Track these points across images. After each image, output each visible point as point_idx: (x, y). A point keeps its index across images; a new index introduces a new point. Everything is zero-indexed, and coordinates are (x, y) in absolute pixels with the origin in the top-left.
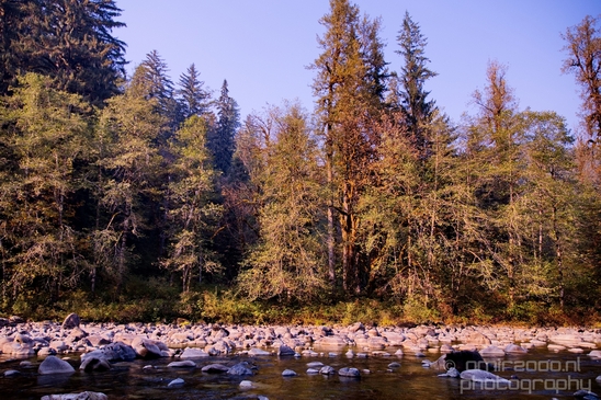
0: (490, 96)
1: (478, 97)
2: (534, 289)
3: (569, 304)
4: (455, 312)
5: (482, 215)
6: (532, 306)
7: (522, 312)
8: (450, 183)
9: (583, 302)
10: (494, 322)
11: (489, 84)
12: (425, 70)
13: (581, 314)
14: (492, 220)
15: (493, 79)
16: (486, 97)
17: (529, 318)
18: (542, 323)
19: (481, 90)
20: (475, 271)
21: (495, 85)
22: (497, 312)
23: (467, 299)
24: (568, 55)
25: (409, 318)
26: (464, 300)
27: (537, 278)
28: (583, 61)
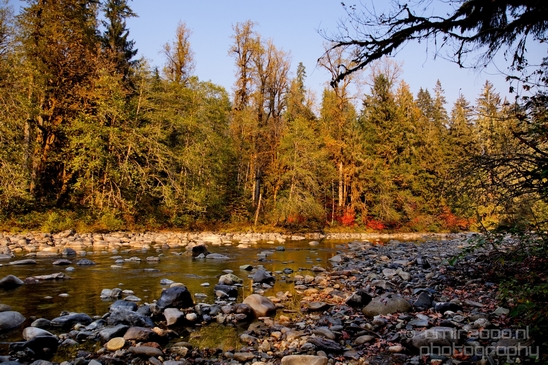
0: (175, 51)
1: (168, 49)
2: (191, 207)
3: (208, 217)
4: (136, 222)
5: (170, 153)
6: (187, 218)
7: (180, 222)
9: (217, 216)
10: (161, 229)
11: (177, 40)
12: (127, 7)
13: (214, 224)
14: (176, 157)
15: (180, 38)
16: (173, 51)
17: (184, 226)
18: (191, 229)
19: (171, 45)
20: (159, 193)
21: (180, 44)
22: (165, 223)
23: (148, 211)
24: (233, 43)
25: (105, 227)
26: (142, 212)
27: (197, 198)
28: (241, 50)
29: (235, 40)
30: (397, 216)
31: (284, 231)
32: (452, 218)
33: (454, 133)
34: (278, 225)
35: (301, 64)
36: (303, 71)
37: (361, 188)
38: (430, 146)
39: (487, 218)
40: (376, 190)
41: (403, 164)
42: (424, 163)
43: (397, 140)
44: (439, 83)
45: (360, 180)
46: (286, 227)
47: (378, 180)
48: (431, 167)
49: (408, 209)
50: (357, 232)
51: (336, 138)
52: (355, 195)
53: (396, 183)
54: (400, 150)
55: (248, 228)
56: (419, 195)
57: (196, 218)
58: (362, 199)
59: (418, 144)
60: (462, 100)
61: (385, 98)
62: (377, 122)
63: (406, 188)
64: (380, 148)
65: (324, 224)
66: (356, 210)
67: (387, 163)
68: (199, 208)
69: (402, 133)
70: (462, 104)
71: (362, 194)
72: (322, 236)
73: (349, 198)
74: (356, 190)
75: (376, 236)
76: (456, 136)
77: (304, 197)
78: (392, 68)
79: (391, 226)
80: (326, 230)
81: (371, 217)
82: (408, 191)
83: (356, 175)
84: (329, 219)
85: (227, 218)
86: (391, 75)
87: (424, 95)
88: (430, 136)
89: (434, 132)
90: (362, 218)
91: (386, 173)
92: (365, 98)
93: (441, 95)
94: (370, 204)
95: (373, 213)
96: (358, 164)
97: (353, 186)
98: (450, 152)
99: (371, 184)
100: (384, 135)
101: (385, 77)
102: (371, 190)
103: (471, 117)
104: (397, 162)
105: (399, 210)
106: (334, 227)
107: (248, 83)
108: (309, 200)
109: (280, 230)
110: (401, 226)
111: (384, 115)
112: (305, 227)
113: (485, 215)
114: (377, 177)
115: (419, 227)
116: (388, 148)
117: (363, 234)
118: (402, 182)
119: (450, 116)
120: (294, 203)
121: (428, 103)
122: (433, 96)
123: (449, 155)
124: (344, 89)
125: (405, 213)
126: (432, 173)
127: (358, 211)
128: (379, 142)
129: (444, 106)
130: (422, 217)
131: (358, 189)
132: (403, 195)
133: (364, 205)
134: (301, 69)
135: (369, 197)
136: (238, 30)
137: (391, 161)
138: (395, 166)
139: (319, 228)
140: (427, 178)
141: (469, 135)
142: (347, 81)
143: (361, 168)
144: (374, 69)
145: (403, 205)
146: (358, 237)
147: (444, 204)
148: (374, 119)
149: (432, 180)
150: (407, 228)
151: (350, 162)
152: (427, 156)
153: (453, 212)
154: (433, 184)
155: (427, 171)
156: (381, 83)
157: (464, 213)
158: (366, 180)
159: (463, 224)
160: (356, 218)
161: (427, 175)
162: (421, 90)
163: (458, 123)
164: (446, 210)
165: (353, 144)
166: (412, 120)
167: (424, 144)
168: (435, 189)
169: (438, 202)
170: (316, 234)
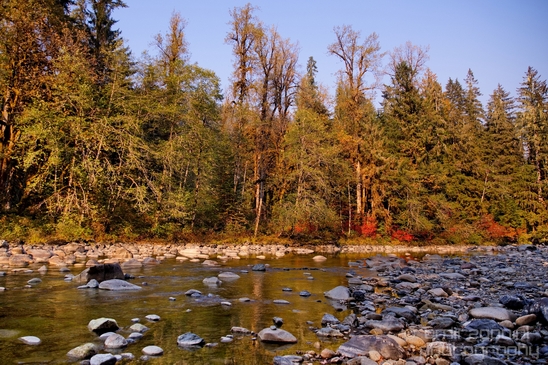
0: (169, 43)
1: (160, 41)
2: (175, 213)
3: (197, 226)
4: (107, 231)
5: (145, 147)
6: (171, 226)
7: (162, 231)
8: (122, 113)
9: (208, 224)
10: (139, 240)
11: (170, 32)
13: (204, 233)
14: (153, 152)
15: (175, 29)
16: (166, 43)
17: (167, 236)
18: (176, 240)
19: (163, 36)
20: (131, 195)
21: (175, 35)
22: (143, 231)
23: (120, 219)
24: (231, 29)
26: (117, 220)
27: (178, 204)
28: (240, 38)
29: (233, 27)
30: (429, 225)
31: (290, 242)
32: (498, 228)
33: (492, 129)
34: (284, 236)
35: (311, 58)
36: (314, 65)
37: (383, 192)
38: (464, 142)
39: (539, 228)
40: (401, 194)
41: (434, 164)
42: (458, 163)
43: (425, 135)
44: (470, 73)
45: (381, 182)
46: (292, 237)
47: (405, 182)
48: (467, 167)
49: (441, 216)
50: (380, 244)
51: (351, 133)
52: (376, 200)
53: (426, 185)
54: (429, 147)
55: (245, 239)
56: (454, 200)
57: (182, 227)
58: (385, 204)
59: (450, 141)
60: (501, 91)
61: (409, 88)
62: (400, 116)
63: (438, 192)
64: (404, 145)
65: (339, 235)
66: (378, 218)
67: (414, 162)
68: (182, 215)
69: (430, 128)
70: (500, 95)
71: (385, 199)
72: (337, 249)
73: (369, 204)
74: (377, 194)
75: (403, 249)
76: (495, 132)
77: (312, 201)
78: (415, 54)
79: (422, 237)
80: (342, 241)
81: (396, 226)
82: (441, 195)
83: (377, 176)
84: (346, 228)
85: (221, 227)
86: (414, 62)
87: (454, 87)
88: (464, 131)
89: (468, 126)
90: (386, 227)
91: (413, 173)
92: (385, 89)
93: (474, 86)
94: (394, 211)
95: (399, 221)
96: (379, 163)
97: (374, 189)
98: (489, 150)
99: (395, 187)
100: (410, 130)
101: (408, 65)
102: (395, 194)
103: (511, 110)
104: (426, 160)
105: (431, 217)
106: (352, 238)
107: (248, 73)
108: (319, 205)
109: (285, 241)
110: (433, 237)
111: (408, 107)
112: (316, 238)
113: (537, 224)
114: (402, 178)
115: (457, 238)
116: (415, 145)
117: (387, 247)
118: (433, 184)
119: (486, 110)
120: (300, 209)
121: (459, 95)
122: (465, 87)
123: (488, 154)
124: (360, 79)
125: (438, 222)
126: (469, 174)
127: (380, 219)
128: (403, 138)
129: (478, 98)
130: (459, 226)
131: (380, 193)
132: (434, 199)
133: (388, 212)
134: (312, 64)
135: (393, 202)
136: (235, 16)
137: (419, 159)
138: (424, 166)
139: (334, 239)
140: (463, 180)
141: (511, 130)
142: (363, 70)
143: (383, 167)
144: (394, 57)
145: (435, 211)
146: (382, 250)
147: (485, 211)
148: (396, 112)
149: (471, 183)
150: (442, 240)
151: (369, 162)
152: (462, 154)
153: (496, 220)
154: (471, 187)
155: (462, 172)
156: (404, 72)
157: (510, 221)
158: (388, 182)
159: (510, 235)
160: (378, 227)
161: (463, 176)
162: (451, 81)
163: (496, 117)
164: (489, 218)
165: (372, 141)
166: (442, 113)
167: (457, 141)
168: (473, 193)
169: (478, 208)
170: (329, 246)
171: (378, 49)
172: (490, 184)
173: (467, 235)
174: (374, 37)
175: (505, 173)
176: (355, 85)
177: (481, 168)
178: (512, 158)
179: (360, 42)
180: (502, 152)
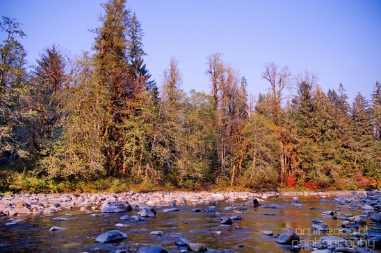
1: (165, 73)
6: (190, 182)
11: (170, 68)
12: (141, 50)
15: (172, 66)
16: (169, 74)
17: (189, 187)
19: (168, 71)
21: (172, 70)
24: (207, 67)
25: (145, 188)
28: (213, 72)
30: (325, 179)
31: (251, 190)
32: (365, 180)
33: (356, 119)
34: (246, 186)
35: (243, 78)
37: (299, 159)
38: (342, 128)
40: (310, 161)
41: (326, 142)
42: (339, 141)
43: (320, 125)
44: (341, 85)
45: (298, 153)
46: (251, 187)
47: (311, 153)
48: (345, 143)
49: (334, 173)
50: (300, 191)
51: (276, 123)
52: (295, 164)
53: (324, 155)
54: (323, 132)
55: (228, 189)
56: (339, 163)
57: (195, 182)
58: (300, 167)
59: (333, 128)
60: (360, 96)
61: (308, 97)
62: (304, 113)
63: (331, 159)
64: (309, 131)
65: (277, 186)
66: (296, 175)
67: (315, 141)
68: (200, 175)
69: (323, 120)
70: (359, 99)
71: (300, 163)
72: (278, 194)
73: (290, 166)
74: (295, 161)
75: (313, 194)
76: (358, 121)
77: (265, 166)
78: (310, 77)
79: (323, 186)
80: (278, 189)
81: (307, 180)
82: (333, 160)
83: (295, 150)
84: (279, 181)
85: (213, 182)
86: (310, 81)
87: (332, 94)
88: (341, 122)
89: (344, 118)
90: (301, 181)
91: (315, 147)
92: (294, 98)
93: (344, 93)
94: (306, 170)
95: (309, 177)
96: (295, 142)
97: (293, 158)
98: (356, 132)
99: (306, 157)
100: (311, 122)
101: (307, 83)
102: (306, 160)
103: (367, 107)
104: (323, 140)
105: (328, 174)
106: (284, 187)
109: (247, 189)
110: (329, 186)
111: (309, 108)
112: (264, 187)
114: (309, 151)
115: (342, 187)
116: (315, 131)
117: (306, 193)
118: (327, 154)
119: (352, 107)
120: (256, 171)
121: (335, 99)
122: (338, 94)
124: (279, 93)
125: (331, 177)
126: (346, 147)
127: (298, 175)
128: (307, 127)
129: (347, 100)
130: (343, 179)
131: (297, 161)
132: (329, 163)
133: (302, 171)
134: (244, 81)
135: (306, 165)
136: (210, 59)
137: (318, 140)
138: (320, 143)
139: (274, 188)
140: (343, 151)
141: (368, 120)
142: (281, 87)
143: (298, 145)
144: (297, 79)
145: (330, 170)
146: (302, 194)
147: (358, 169)
148: (301, 111)
149: (348, 152)
150: (335, 188)
151: (288, 141)
152: (341, 135)
153: (364, 175)
154: (348, 155)
155: (342, 146)
156: (305, 87)
157: (373, 176)
158: (302, 153)
159: (373, 184)
160: (297, 181)
161: (343, 149)
162: (330, 90)
163: (359, 111)
164: (360, 174)
165: (290, 129)
166: (327, 111)
167: (338, 127)
168: (350, 159)
169: (354, 168)
170: (272, 192)
171: (290, 75)
172: (360, 153)
173: (349, 185)
174: (287, 68)
175: (367, 146)
176: (277, 96)
177: (353, 143)
178: (370, 137)
179: (278, 71)
180: (364, 133)
